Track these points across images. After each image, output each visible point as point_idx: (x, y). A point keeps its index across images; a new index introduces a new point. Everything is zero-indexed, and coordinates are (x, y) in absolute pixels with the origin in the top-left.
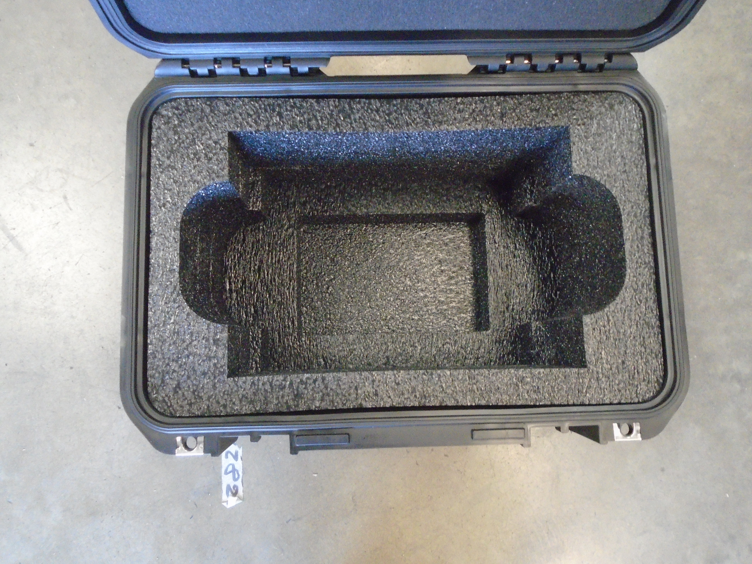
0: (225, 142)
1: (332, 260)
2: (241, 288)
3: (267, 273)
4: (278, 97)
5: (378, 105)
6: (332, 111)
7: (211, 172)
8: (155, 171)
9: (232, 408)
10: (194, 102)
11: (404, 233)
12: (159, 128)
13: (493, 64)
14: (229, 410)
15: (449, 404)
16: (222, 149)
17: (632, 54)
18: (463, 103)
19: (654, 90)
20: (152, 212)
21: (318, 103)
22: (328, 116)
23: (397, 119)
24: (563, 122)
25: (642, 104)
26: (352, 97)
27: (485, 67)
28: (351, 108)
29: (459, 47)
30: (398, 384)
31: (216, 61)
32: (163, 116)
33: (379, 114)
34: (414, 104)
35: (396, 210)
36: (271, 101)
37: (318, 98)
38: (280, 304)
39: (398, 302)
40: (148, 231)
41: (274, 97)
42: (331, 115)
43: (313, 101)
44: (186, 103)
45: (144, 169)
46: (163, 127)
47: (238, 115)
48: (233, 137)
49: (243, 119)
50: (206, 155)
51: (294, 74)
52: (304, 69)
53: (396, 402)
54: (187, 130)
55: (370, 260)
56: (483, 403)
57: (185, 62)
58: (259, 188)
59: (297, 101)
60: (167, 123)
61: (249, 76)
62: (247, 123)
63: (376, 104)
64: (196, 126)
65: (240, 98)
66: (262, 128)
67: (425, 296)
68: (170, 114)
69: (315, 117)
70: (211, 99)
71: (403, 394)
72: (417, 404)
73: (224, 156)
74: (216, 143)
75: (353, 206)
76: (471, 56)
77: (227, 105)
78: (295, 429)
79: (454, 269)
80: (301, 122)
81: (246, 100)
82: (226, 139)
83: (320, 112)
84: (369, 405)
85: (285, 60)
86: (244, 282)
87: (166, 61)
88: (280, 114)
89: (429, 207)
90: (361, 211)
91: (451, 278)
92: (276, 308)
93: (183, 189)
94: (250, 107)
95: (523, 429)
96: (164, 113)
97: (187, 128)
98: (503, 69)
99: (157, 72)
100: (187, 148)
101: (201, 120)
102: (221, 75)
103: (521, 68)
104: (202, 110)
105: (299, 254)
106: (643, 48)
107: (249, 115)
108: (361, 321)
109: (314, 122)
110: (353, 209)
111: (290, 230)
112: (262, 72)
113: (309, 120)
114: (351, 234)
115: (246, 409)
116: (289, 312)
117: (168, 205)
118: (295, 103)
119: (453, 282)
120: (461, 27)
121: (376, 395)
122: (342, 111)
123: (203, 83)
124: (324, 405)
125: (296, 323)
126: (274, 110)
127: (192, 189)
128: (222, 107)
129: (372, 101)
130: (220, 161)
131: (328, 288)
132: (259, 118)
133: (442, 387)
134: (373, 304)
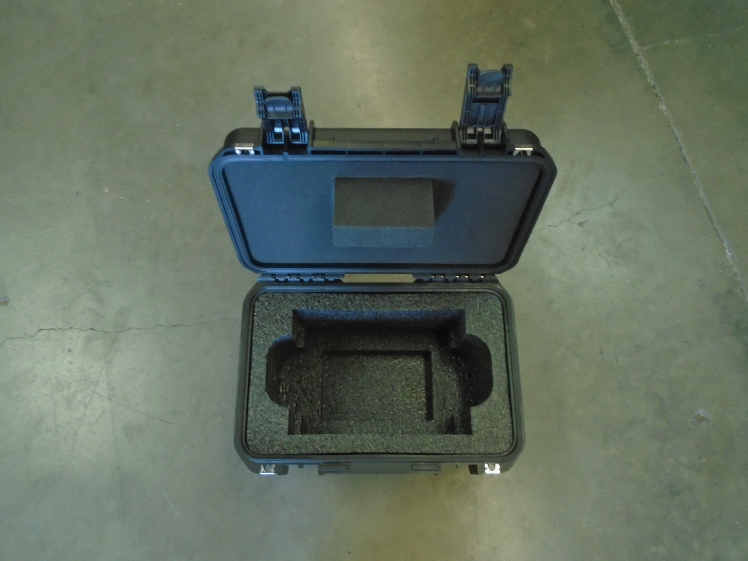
0: (291, 314)
1: (342, 377)
2: (289, 392)
3: (304, 383)
4: (318, 293)
5: (368, 297)
6: (345, 300)
7: (283, 329)
8: (256, 328)
9: (289, 451)
10: (276, 294)
11: (385, 361)
12: (258, 307)
13: (425, 279)
14: (287, 452)
15: (401, 452)
16: (289, 318)
17: (495, 274)
18: (410, 297)
19: (507, 291)
20: (253, 349)
21: (338, 295)
22: (343, 303)
23: (377, 304)
24: (461, 307)
25: (501, 298)
26: (355, 293)
27: (422, 280)
28: (354, 298)
29: (409, 271)
30: (374, 441)
31: (289, 275)
32: (261, 301)
33: (368, 302)
34: (386, 297)
35: (380, 348)
36: (315, 294)
37: (338, 293)
38: (311, 401)
39: (381, 403)
40: (251, 359)
41: (316, 292)
42: (344, 302)
43: (335, 295)
44: (272, 294)
45: (250, 328)
46: (260, 306)
47: (298, 301)
48: (295, 312)
49: (300, 303)
50: (281, 321)
51: (327, 282)
52: (331, 279)
53: (374, 450)
54: (272, 308)
55: (365, 377)
56: (418, 452)
57: (273, 275)
58: (303, 335)
59: (328, 295)
60: (262, 304)
61: (304, 282)
62: (302, 305)
63: (367, 297)
64: (277, 306)
65: (299, 292)
66: (310, 308)
67: (398, 400)
68: (264, 300)
69: (336, 302)
70: (284, 293)
71: (377, 446)
72: (384, 451)
73: (290, 322)
74: (286, 315)
75: (355, 345)
76: (414, 275)
77: (293, 296)
78: (321, 462)
79: (415, 384)
80: (329, 305)
81: (302, 294)
82: (292, 313)
83: (338, 300)
84: (360, 451)
85: (322, 275)
86: (290, 388)
87: (264, 275)
88: (319, 301)
89: (399, 346)
90: (360, 348)
91: (413, 389)
92: (309, 403)
93: (268, 337)
94: (304, 297)
95: (438, 465)
96: (261, 299)
97: (272, 307)
98: (431, 281)
99: (260, 279)
100: (272, 317)
101: (279, 303)
102: (291, 282)
103: (440, 280)
104: (280, 298)
105: (323, 372)
106: (500, 272)
107: (304, 301)
108: (358, 414)
109: (335, 305)
110: (355, 347)
111: (319, 358)
112: (311, 281)
113: (333, 304)
114: (353, 361)
115: (297, 451)
116: (316, 407)
117: (261, 346)
118: (326, 296)
119: (414, 391)
120: (408, 261)
121: (363, 446)
122: (350, 300)
123: (281, 285)
124: (335, 451)
125: (320, 413)
126: (315, 299)
127: (273, 338)
128: (290, 297)
129: (365, 295)
130: (288, 324)
131: (339, 394)
132: (308, 303)
133: (397, 443)
134: (366, 404)
